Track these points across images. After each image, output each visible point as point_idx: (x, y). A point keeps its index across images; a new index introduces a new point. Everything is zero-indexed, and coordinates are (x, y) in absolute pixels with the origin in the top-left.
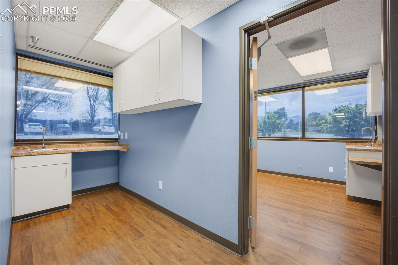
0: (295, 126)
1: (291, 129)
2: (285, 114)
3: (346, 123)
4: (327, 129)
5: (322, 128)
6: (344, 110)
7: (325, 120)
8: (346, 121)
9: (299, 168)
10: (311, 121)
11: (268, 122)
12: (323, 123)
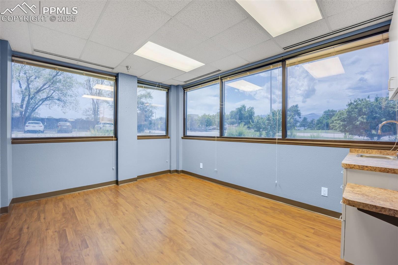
0: (309, 124)
1: (305, 127)
2: (299, 112)
3: (363, 120)
4: (339, 127)
5: (333, 125)
6: (361, 104)
7: (338, 117)
8: (363, 118)
9: (276, 185)
10: (327, 119)
11: (272, 119)
12: (335, 120)
